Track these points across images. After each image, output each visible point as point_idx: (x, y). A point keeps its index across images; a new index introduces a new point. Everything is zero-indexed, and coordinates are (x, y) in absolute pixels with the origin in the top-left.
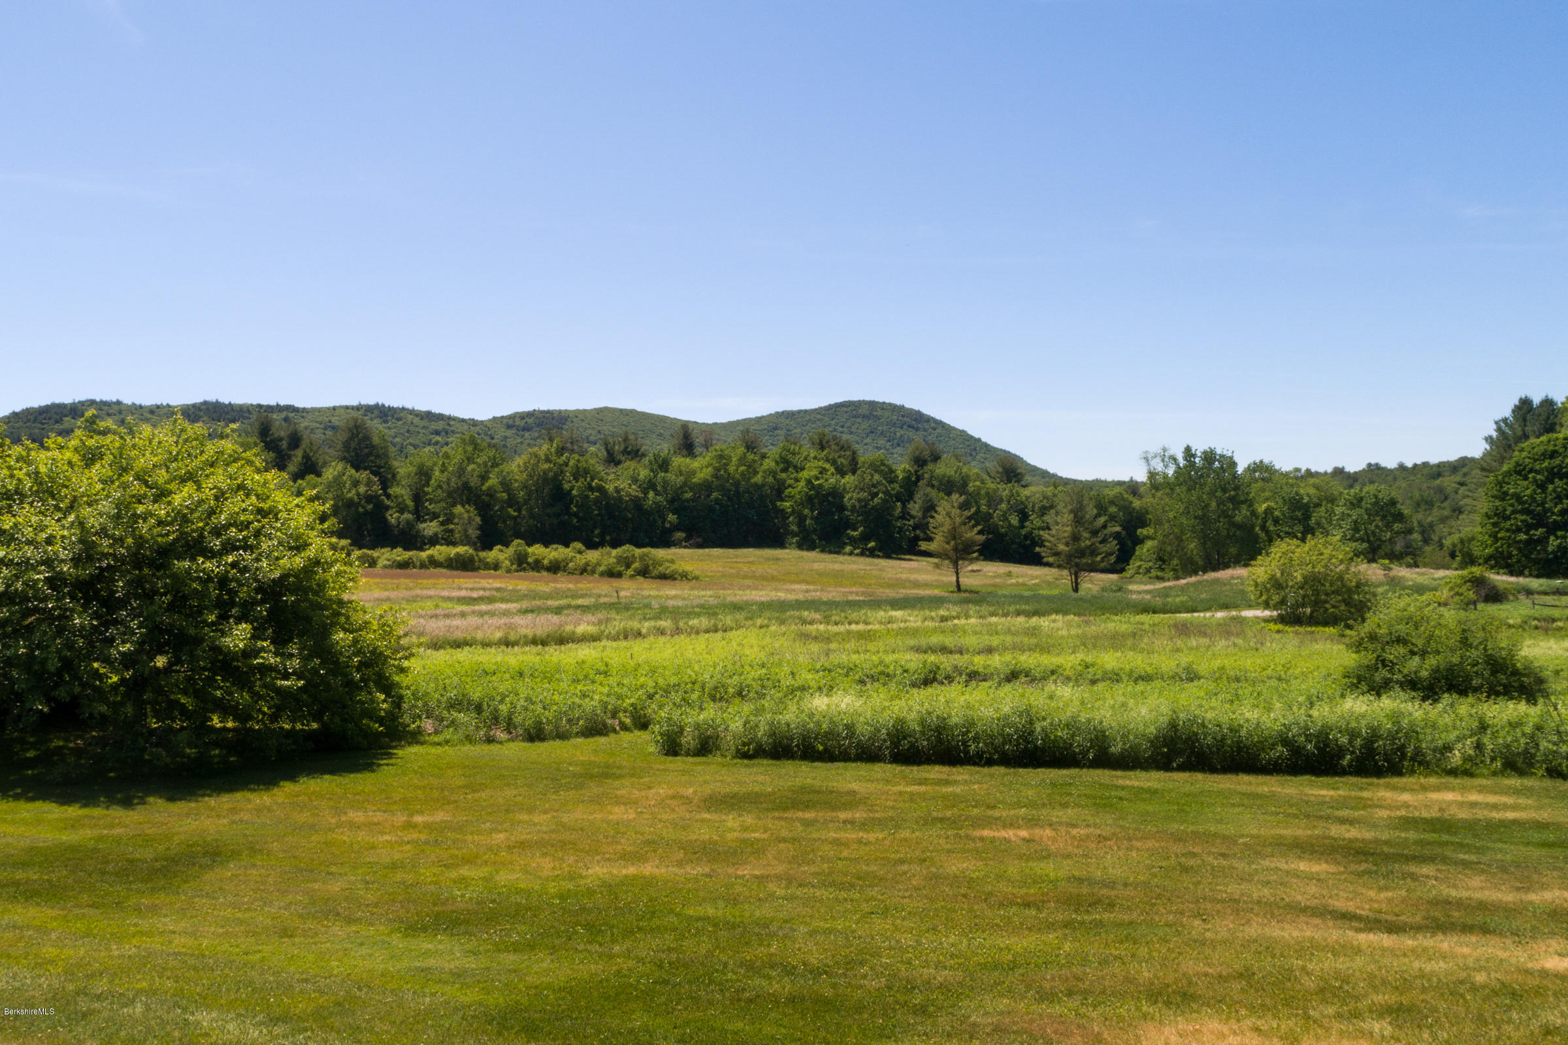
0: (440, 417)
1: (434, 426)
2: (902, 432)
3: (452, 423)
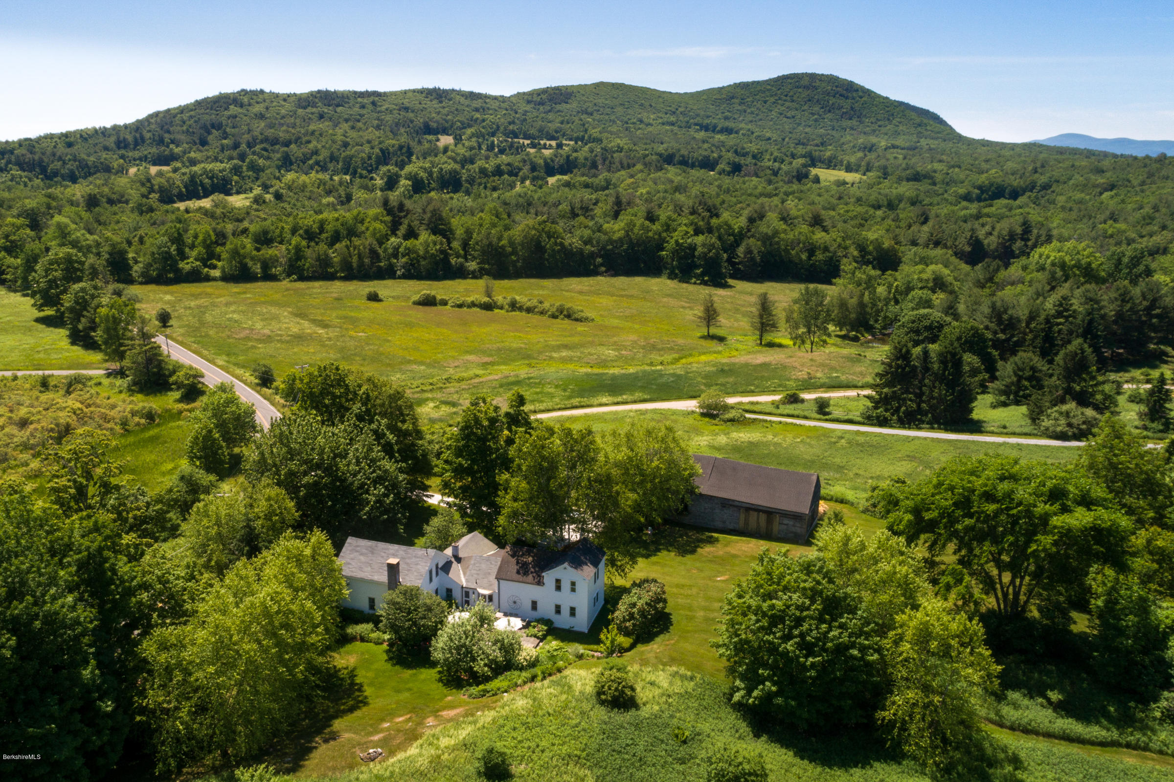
0: (479, 96)
1: (475, 104)
2: (834, 100)
3: (487, 101)
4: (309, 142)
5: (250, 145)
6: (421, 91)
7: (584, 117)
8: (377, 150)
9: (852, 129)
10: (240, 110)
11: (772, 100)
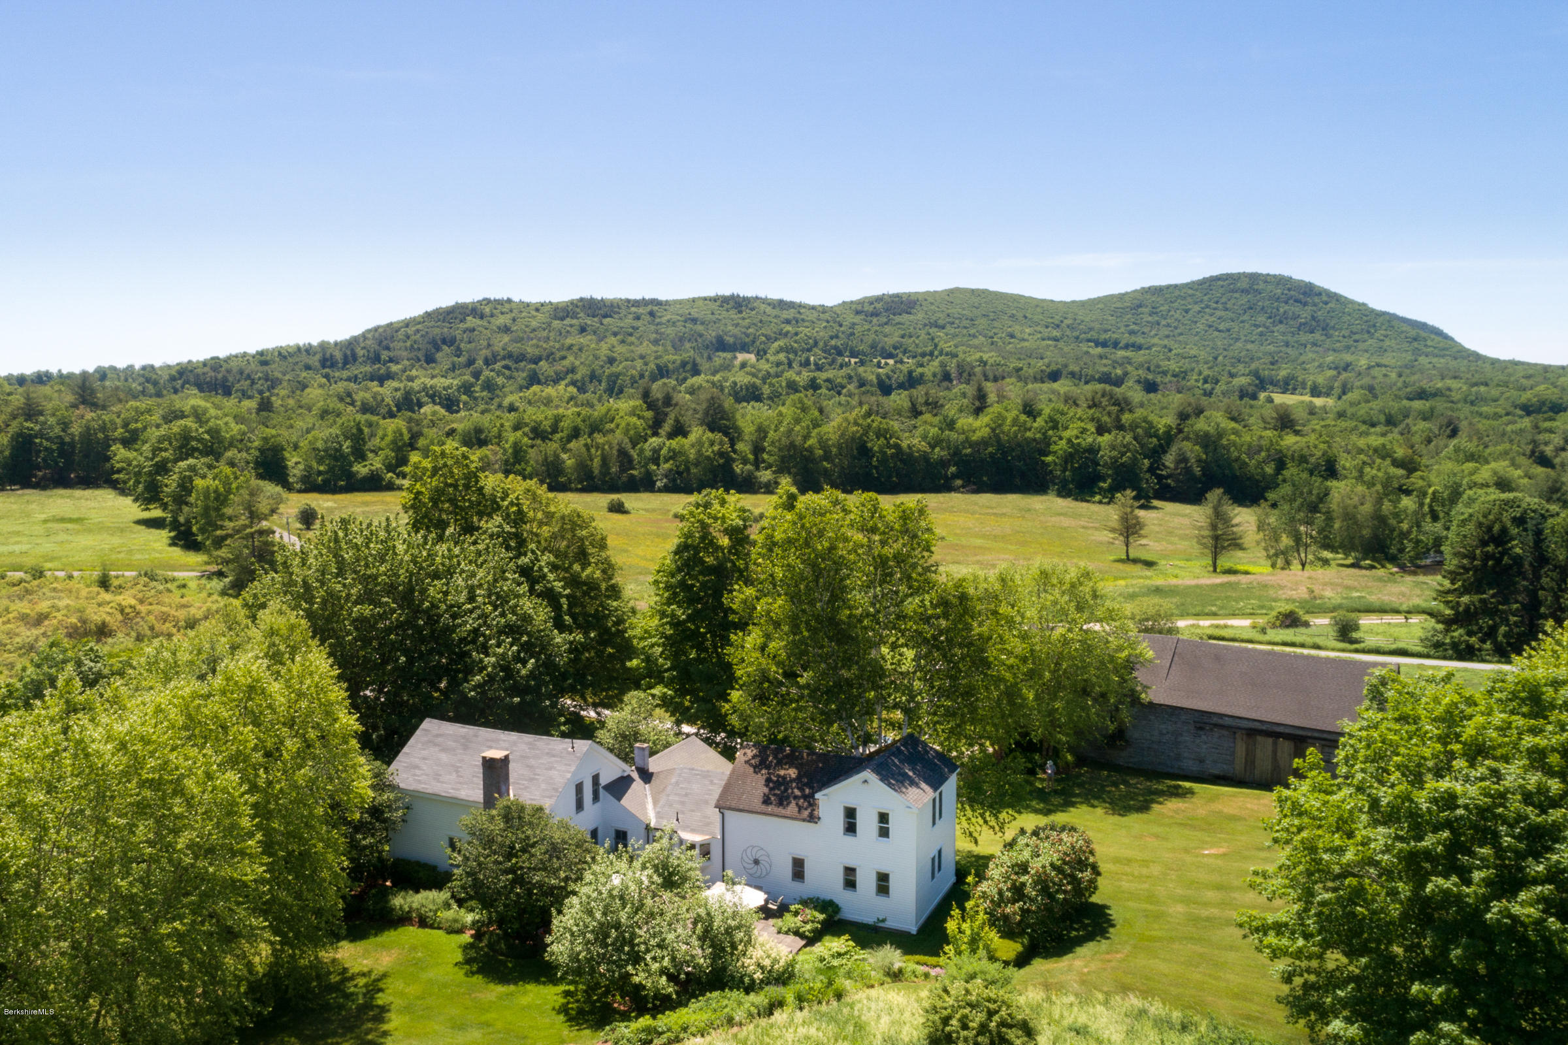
0: (791, 305)
1: (786, 315)
2: (1287, 307)
3: (802, 311)
4: (564, 358)
5: (487, 362)
6: (715, 299)
7: (933, 330)
8: (653, 366)
9: (1314, 344)
10: (478, 322)
11: (1197, 308)
